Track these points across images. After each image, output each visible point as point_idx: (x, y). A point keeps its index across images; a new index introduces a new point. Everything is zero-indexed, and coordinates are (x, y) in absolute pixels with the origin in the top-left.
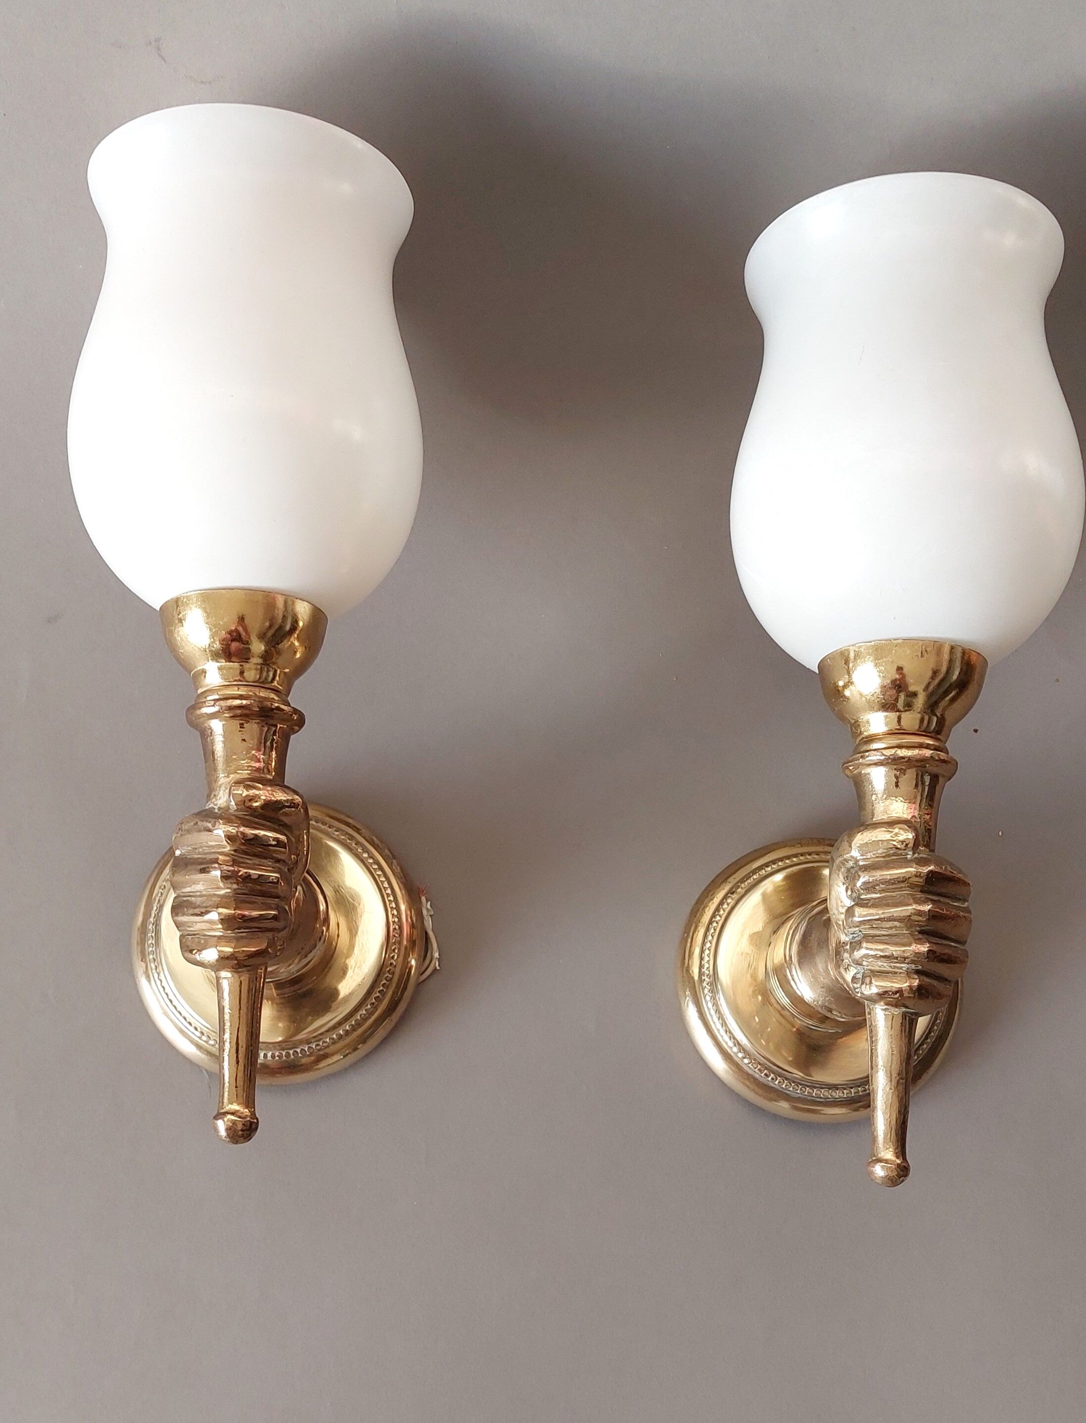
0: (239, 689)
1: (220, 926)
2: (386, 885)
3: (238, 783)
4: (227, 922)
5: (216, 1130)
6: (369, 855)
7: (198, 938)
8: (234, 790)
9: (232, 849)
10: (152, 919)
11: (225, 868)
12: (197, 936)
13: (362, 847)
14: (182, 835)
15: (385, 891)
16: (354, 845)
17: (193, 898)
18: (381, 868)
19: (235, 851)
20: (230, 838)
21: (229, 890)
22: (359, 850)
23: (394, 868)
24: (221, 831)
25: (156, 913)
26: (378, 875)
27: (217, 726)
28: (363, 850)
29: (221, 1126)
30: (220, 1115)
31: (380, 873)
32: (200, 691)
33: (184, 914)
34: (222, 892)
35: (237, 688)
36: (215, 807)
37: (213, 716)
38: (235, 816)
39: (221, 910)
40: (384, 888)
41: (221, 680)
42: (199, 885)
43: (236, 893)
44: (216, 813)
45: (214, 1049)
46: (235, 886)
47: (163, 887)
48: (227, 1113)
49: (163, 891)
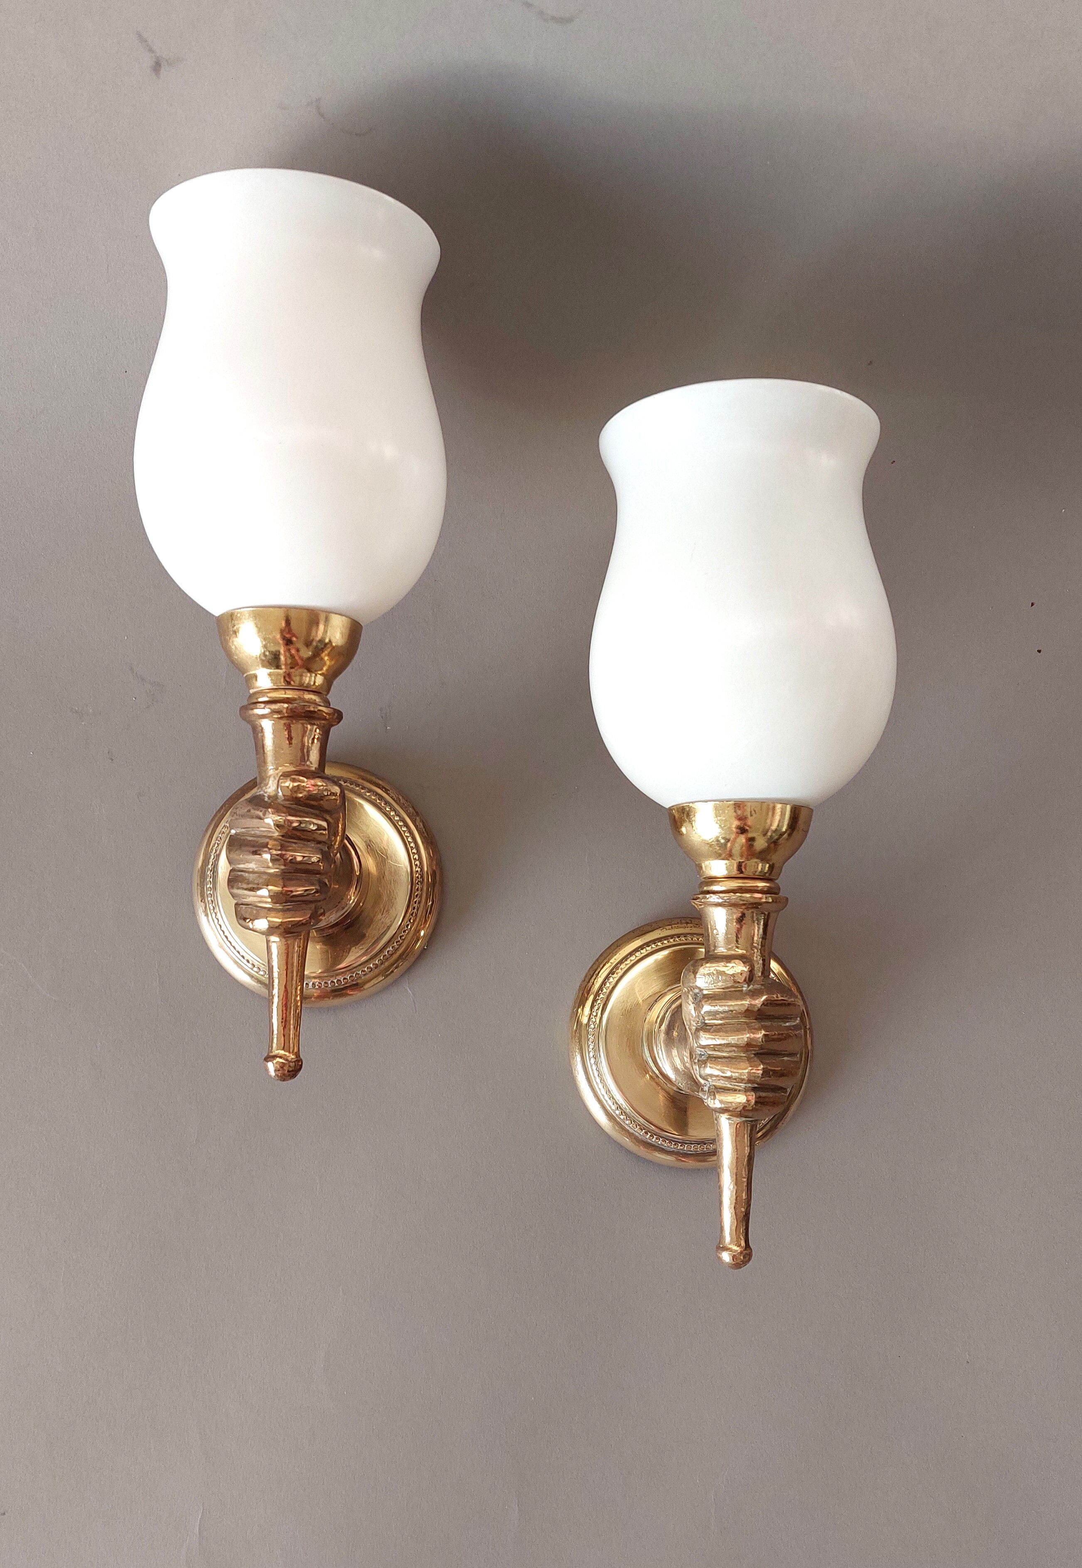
0: (286, 693)
1: (269, 900)
2: (410, 839)
3: (286, 775)
4: (275, 897)
5: (267, 1070)
6: (395, 813)
7: (252, 908)
8: (282, 783)
9: (280, 834)
10: (210, 866)
11: (274, 852)
12: (250, 906)
13: (389, 806)
14: (236, 819)
15: (410, 845)
16: (383, 805)
17: (247, 874)
18: (406, 825)
19: (283, 836)
20: (278, 825)
21: (277, 870)
22: (387, 809)
23: (417, 824)
24: (271, 820)
25: (213, 861)
26: (403, 831)
27: (267, 726)
28: (391, 809)
29: (271, 1067)
30: (270, 1058)
31: (405, 829)
32: (252, 691)
33: (238, 888)
34: (272, 871)
35: (284, 692)
36: (265, 795)
37: (263, 716)
38: (281, 804)
39: (270, 887)
40: (409, 842)
41: (272, 685)
42: (251, 864)
43: (283, 872)
44: (266, 801)
45: (264, 979)
46: (283, 867)
48: (275, 1057)
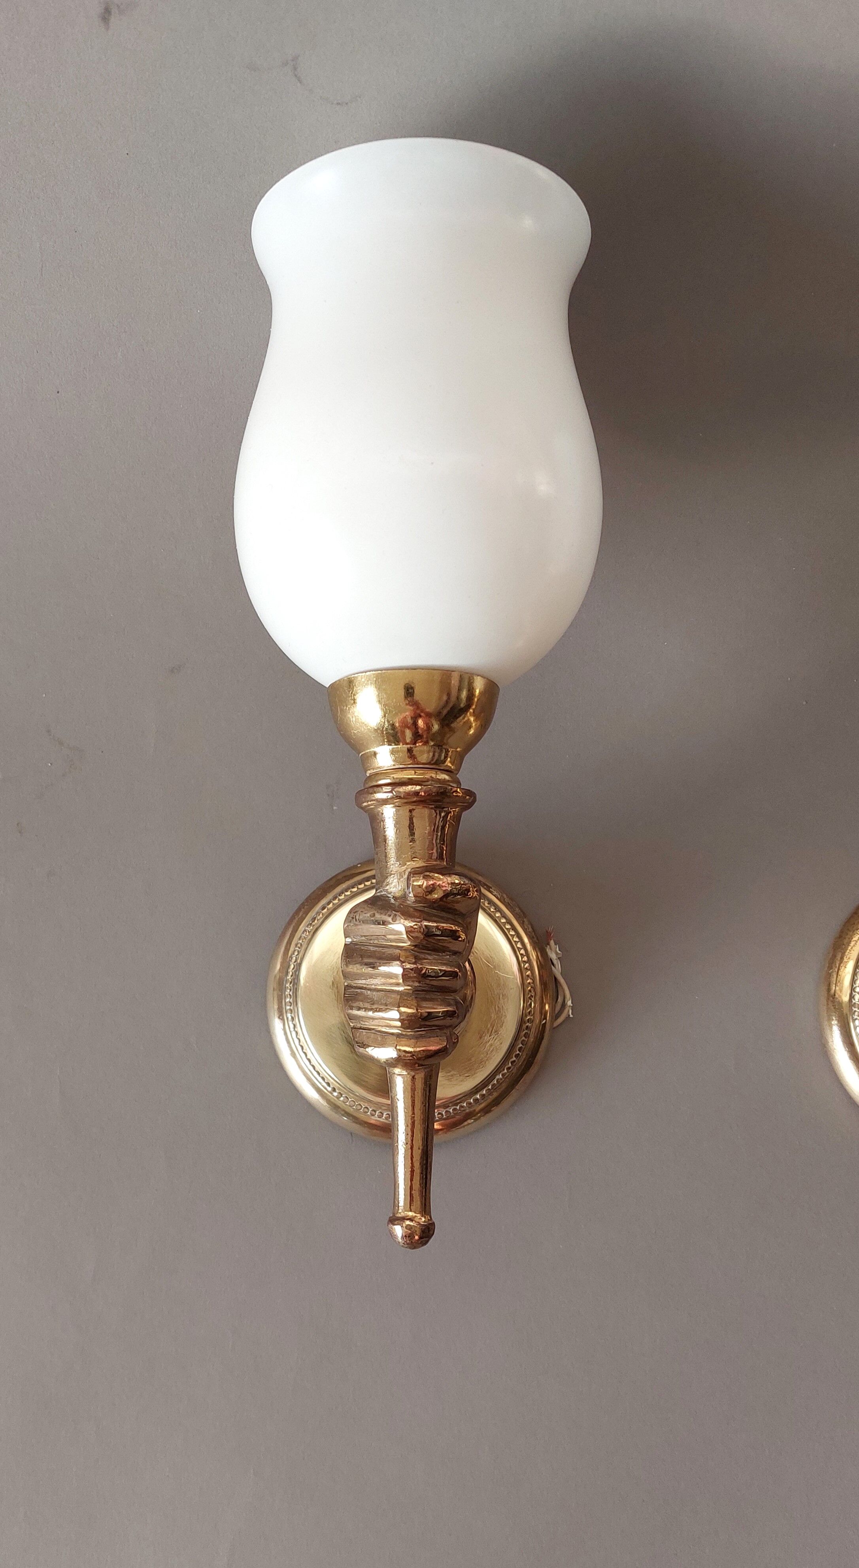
0: (415, 773)
1: (399, 1024)
2: (519, 945)
3: (415, 872)
4: (408, 1022)
5: (392, 1235)
6: (501, 915)
7: (374, 1033)
8: (413, 881)
9: (412, 944)
11: (408, 966)
12: (373, 1031)
13: (494, 906)
14: (356, 925)
15: (519, 952)
16: (487, 905)
17: (369, 992)
18: (514, 928)
19: (415, 946)
20: (409, 931)
21: (409, 988)
22: (492, 910)
23: (526, 927)
24: (400, 927)
26: (511, 935)
27: (389, 813)
28: (495, 909)
29: (399, 1231)
30: (395, 1220)
31: (512, 933)
32: (368, 773)
33: (359, 1009)
34: (401, 989)
35: (413, 772)
36: (389, 895)
37: (385, 802)
38: (412, 907)
39: (403, 1009)
40: (518, 948)
41: (393, 763)
42: (376, 980)
43: (416, 991)
44: (392, 903)
46: (417, 984)
47: (299, 945)
48: (404, 1219)
49: (299, 950)
